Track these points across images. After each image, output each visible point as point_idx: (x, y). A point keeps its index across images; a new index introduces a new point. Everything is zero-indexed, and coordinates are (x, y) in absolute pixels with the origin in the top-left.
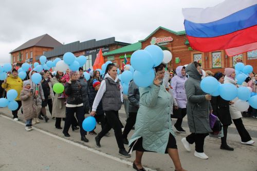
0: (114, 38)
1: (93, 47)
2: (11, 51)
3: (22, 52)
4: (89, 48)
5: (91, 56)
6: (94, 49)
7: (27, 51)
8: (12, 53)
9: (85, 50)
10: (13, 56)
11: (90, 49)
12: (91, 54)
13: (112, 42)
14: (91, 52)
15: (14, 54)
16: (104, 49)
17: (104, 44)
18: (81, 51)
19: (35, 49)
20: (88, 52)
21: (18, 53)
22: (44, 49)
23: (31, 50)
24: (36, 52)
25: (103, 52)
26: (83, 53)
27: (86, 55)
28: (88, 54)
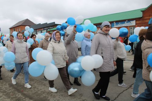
0: (55, 22)
3: (15, 28)
5: (45, 30)
6: (47, 27)
7: (17, 28)
8: (10, 29)
10: (11, 30)
11: (45, 28)
13: (54, 24)
14: (46, 28)
15: (11, 29)
17: (50, 25)
18: (42, 28)
19: (21, 27)
20: (44, 29)
21: (13, 29)
23: (19, 27)
24: (22, 28)
25: (51, 29)
26: (43, 29)
27: (43, 30)
28: (44, 30)
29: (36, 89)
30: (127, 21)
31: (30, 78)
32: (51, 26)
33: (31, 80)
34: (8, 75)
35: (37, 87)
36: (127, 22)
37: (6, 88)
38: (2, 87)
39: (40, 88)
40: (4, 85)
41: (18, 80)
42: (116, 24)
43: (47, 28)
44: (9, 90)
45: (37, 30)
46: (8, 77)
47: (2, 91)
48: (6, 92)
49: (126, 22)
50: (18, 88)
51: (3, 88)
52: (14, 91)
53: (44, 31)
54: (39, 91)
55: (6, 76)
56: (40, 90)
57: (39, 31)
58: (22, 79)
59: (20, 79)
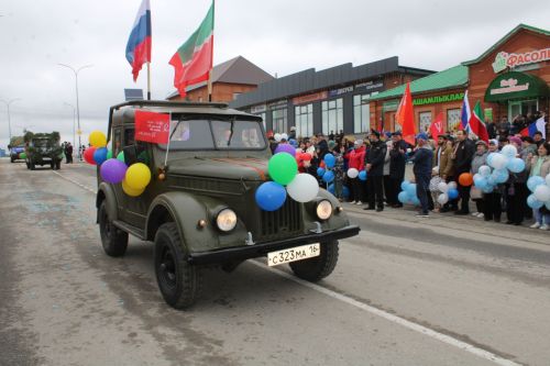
0: (396, 59)
1: (346, 80)
3: (192, 96)
4: (337, 82)
5: (340, 101)
6: (347, 85)
7: (200, 94)
8: (171, 98)
9: (328, 89)
11: (340, 87)
12: (342, 96)
13: (389, 70)
14: (340, 91)
16: (370, 86)
18: (319, 91)
19: (217, 89)
20: (333, 92)
21: (183, 99)
24: (220, 94)
25: (369, 92)
26: (324, 95)
27: (328, 100)
28: (334, 98)
32: (375, 80)
43: (351, 89)
45: (296, 102)
53: (332, 104)
57: (305, 104)
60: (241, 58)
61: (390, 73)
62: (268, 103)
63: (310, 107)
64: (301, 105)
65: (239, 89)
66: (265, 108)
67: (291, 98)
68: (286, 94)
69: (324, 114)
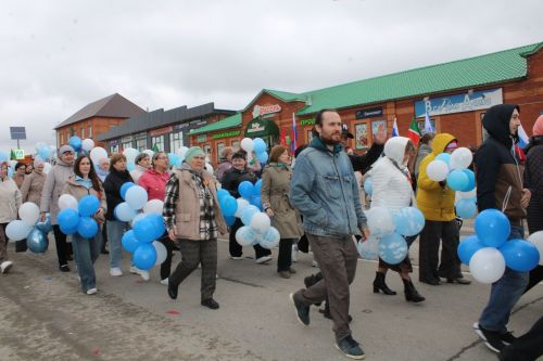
0: (212, 104)
1: (183, 118)
2: (57, 125)
3: (75, 128)
5: (181, 133)
6: (185, 122)
7: (82, 125)
8: (58, 129)
9: (173, 124)
10: (60, 135)
11: (179, 123)
12: (182, 130)
13: (211, 112)
14: (181, 126)
15: (62, 131)
16: (199, 123)
17: (198, 115)
18: (167, 126)
19: (96, 121)
20: (176, 127)
21: (68, 130)
22: (112, 121)
23: (90, 123)
24: (98, 126)
25: (199, 127)
26: (171, 129)
27: (174, 132)
28: (177, 131)
29: (144, 345)
30: (471, 91)
31: (124, 305)
32: (201, 118)
33: (126, 313)
34: (49, 293)
35: (148, 338)
36: (471, 98)
37: (38, 341)
38: (28, 338)
39: (158, 341)
40: (35, 329)
41: (82, 312)
42: (432, 106)
43: (188, 125)
44: (51, 349)
45: (152, 134)
46: (47, 300)
47: (25, 351)
48: (39, 354)
49: (467, 97)
50: (82, 341)
51: (29, 341)
52: (68, 351)
53: (176, 136)
54: (155, 350)
55: (39, 298)
56: (161, 347)
57: (159, 136)
58: (97, 307)
59: (89, 310)
60: (117, 95)
61: (210, 113)
62: (134, 134)
63: (162, 137)
64: (156, 136)
65: (115, 122)
66: (131, 138)
67: (148, 131)
68: (145, 128)
69: (172, 143)
